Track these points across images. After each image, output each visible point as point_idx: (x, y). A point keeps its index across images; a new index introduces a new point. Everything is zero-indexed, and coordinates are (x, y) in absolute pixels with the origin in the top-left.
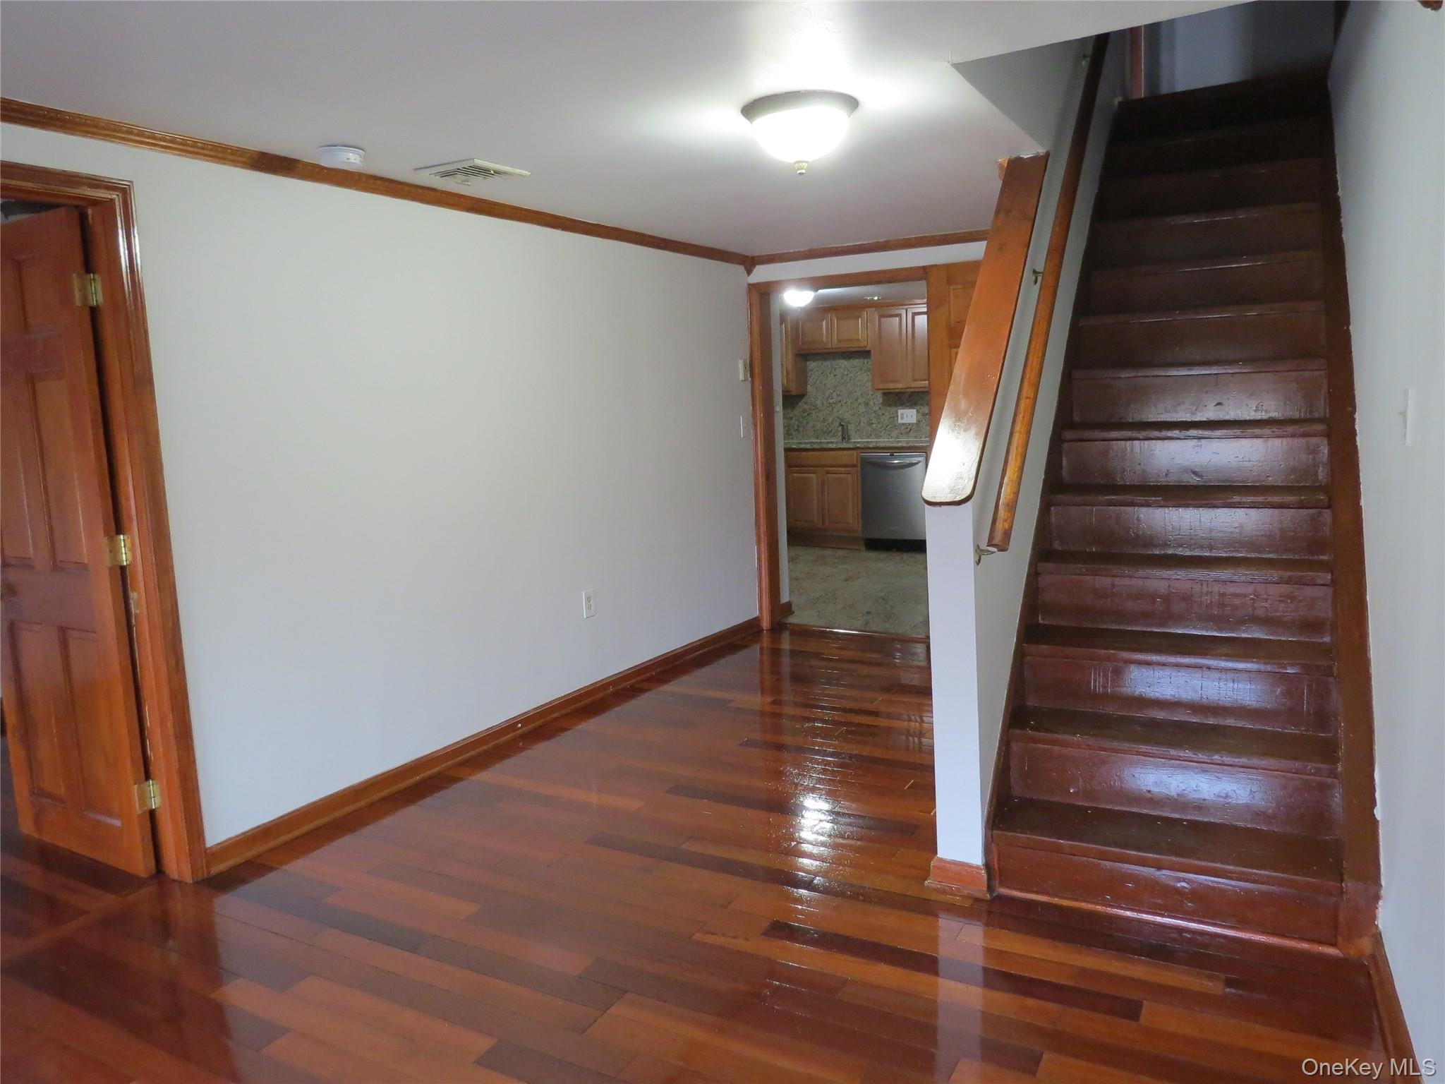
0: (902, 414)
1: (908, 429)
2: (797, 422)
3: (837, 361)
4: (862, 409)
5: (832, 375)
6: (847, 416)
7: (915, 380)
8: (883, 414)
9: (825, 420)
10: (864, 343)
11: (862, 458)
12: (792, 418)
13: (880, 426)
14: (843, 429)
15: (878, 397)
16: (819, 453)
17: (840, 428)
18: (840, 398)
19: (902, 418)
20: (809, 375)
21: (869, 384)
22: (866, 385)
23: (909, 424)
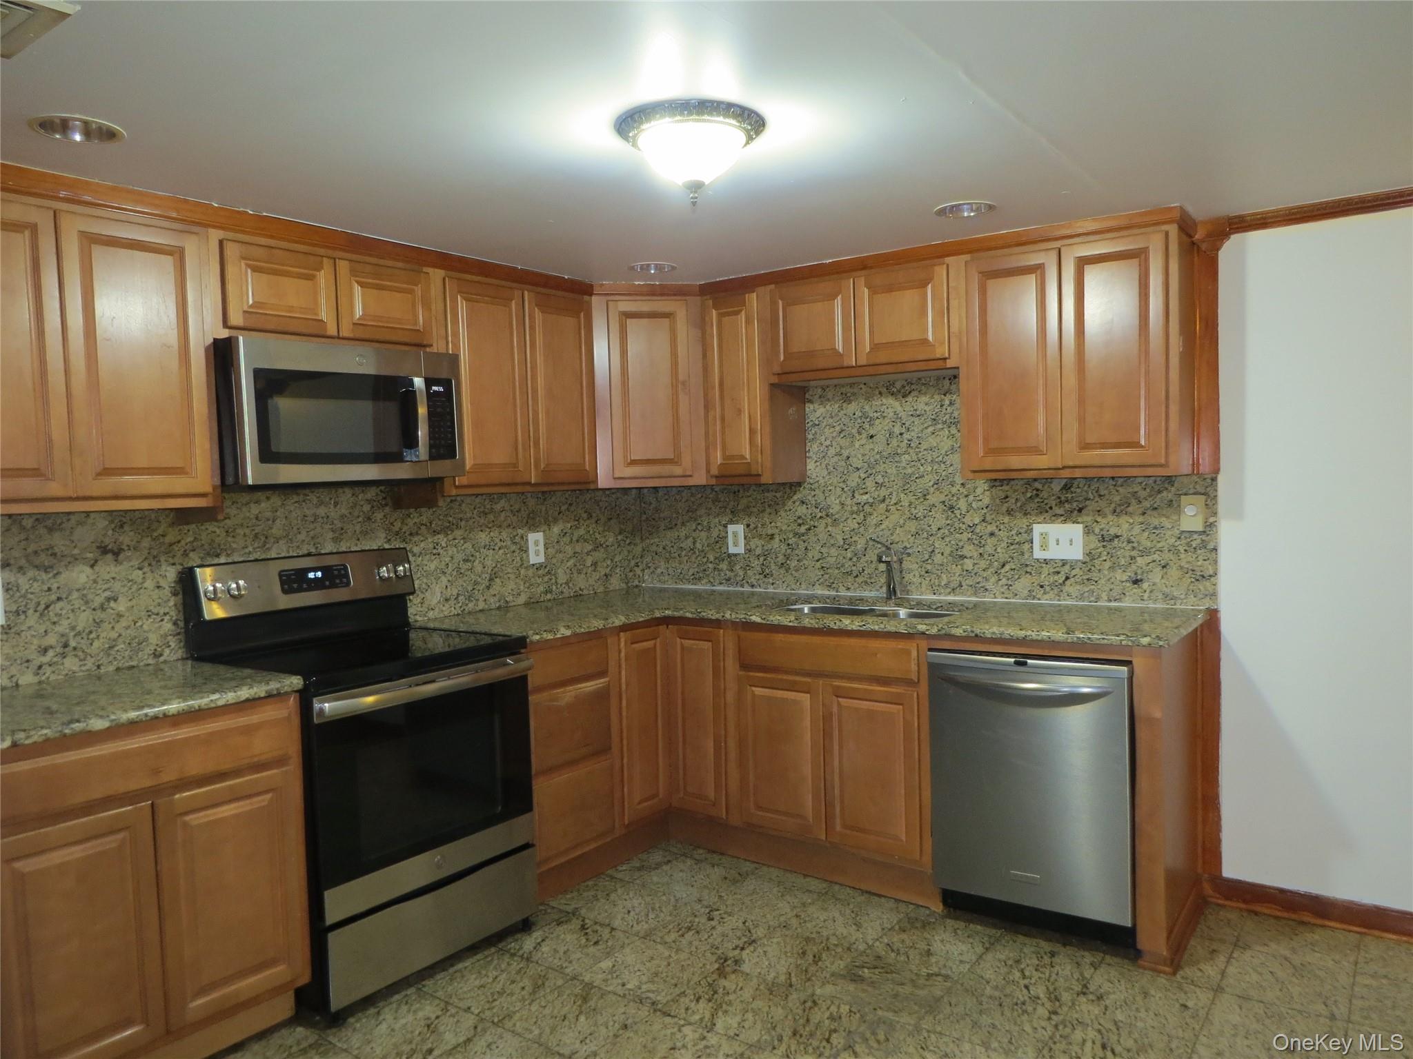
0: (1044, 536)
1: (1062, 571)
2: (784, 547)
3: (876, 402)
4: (939, 519)
5: (864, 435)
6: (902, 537)
7: (1085, 446)
8: (992, 534)
9: (847, 544)
10: (942, 351)
11: (934, 668)
12: (772, 537)
13: (983, 564)
14: (889, 571)
15: (979, 491)
16: (816, 640)
17: (882, 567)
18: (883, 492)
19: (1044, 547)
20: (810, 437)
21: (956, 459)
22: (948, 460)
23: (1064, 562)
